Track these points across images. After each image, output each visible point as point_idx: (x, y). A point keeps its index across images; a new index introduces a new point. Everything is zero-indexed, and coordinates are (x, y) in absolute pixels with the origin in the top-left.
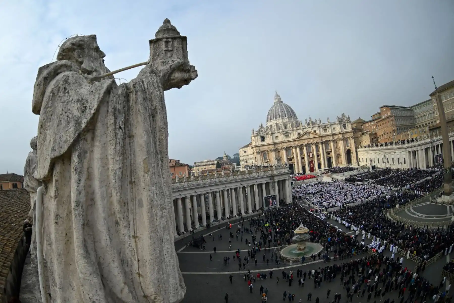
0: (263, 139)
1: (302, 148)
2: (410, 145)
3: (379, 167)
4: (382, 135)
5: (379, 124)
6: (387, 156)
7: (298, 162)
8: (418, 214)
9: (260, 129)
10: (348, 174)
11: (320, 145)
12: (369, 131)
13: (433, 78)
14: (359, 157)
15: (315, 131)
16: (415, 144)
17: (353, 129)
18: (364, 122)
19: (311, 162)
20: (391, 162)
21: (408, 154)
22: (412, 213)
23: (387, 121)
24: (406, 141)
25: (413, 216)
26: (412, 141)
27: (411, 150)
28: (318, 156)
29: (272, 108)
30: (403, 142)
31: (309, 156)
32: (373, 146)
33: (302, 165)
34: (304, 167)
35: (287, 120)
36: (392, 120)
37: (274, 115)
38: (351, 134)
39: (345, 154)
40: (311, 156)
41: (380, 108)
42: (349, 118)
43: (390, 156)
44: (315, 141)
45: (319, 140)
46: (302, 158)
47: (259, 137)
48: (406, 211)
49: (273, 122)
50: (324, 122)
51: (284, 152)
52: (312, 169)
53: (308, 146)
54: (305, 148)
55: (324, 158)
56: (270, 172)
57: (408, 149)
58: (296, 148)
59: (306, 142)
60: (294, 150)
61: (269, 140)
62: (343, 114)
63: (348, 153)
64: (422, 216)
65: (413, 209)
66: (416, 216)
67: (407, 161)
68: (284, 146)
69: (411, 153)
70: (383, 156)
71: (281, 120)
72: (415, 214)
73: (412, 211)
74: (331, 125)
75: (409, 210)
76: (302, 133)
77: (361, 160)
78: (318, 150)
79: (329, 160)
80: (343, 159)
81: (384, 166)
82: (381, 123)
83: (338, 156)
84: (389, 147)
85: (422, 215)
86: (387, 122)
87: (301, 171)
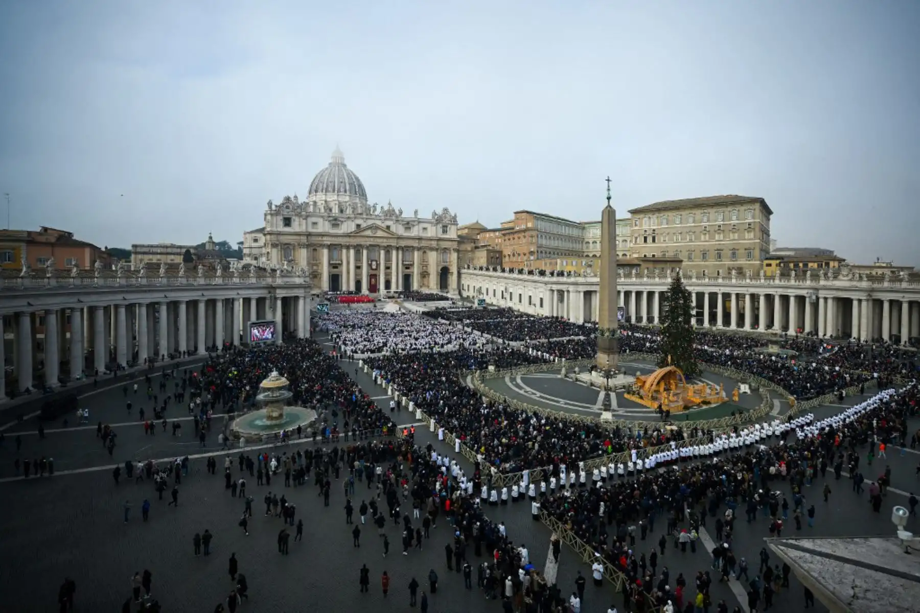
0: (287, 222)
1: (359, 250)
2: (555, 279)
3: (494, 303)
4: (509, 255)
5: (507, 238)
6: (511, 290)
7: (348, 273)
8: (528, 389)
9: (283, 204)
10: (432, 306)
11: (394, 253)
12: (489, 245)
13: (608, 180)
14: (463, 282)
15: (388, 227)
16: (564, 279)
17: (459, 236)
18: (485, 230)
19: (373, 277)
20: (516, 298)
21: (548, 293)
22: (518, 386)
23: (521, 235)
24: (547, 273)
25: (517, 390)
26: (561, 274)
27: (555, 287)
28: (388, 268)
29: (323, 171)
30: (542, 273)
31: (370, 265)
32: (488, 269)
33: (356, 278)
34: (358, 283)
35: (347, 199)
36: (532, 237)
37: (325, 186)
38: (454, 243)
39: (437, 272)
40: (374, 267)
41: (515, 213)
42: (455, 217)
43: (516, 290)
44: (385, 243)
45: (393, 243)
46: (358, 268)
47: (280, 218)
48: (507, 380)
49: (320, 197)
50: (408, 214)
51: (325, 252)
52: (373, 288)
53: (371, 248)
54: (365, 252)
55: (397, 273)
56: (269, 280)
57: (549, 286)
58: (348, 247)
59: (369, 242)
60: (344, 251)
61: (297, 226)
62: (446, 210)
63: (444, 273)
64: (533, 394)
65: (522, 379)
66: (522, 392)
67: (546, 303)
68: (327, 241)
69: (555, 293)
70: (503, 289)
71: (335, 197)
72: (521, 388)
73: (519, 381)
74: (419, 222)
75: (513, 380)
76: (364, 225)
77: (466, 288)
78: (388, 259)
79: (407, 278)
80: (433, 280)
81: (503, 304)
82: (511, 237)
83: (424, 275)
84: (515, 275)
85: (534, 391)
86: (522, 237)
87: (352, 288)
